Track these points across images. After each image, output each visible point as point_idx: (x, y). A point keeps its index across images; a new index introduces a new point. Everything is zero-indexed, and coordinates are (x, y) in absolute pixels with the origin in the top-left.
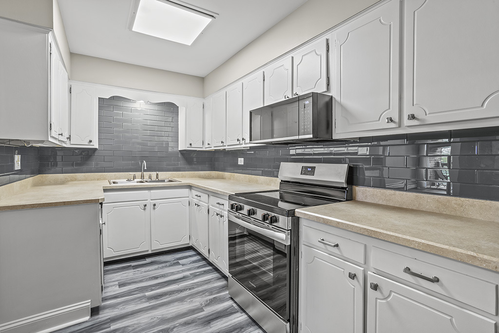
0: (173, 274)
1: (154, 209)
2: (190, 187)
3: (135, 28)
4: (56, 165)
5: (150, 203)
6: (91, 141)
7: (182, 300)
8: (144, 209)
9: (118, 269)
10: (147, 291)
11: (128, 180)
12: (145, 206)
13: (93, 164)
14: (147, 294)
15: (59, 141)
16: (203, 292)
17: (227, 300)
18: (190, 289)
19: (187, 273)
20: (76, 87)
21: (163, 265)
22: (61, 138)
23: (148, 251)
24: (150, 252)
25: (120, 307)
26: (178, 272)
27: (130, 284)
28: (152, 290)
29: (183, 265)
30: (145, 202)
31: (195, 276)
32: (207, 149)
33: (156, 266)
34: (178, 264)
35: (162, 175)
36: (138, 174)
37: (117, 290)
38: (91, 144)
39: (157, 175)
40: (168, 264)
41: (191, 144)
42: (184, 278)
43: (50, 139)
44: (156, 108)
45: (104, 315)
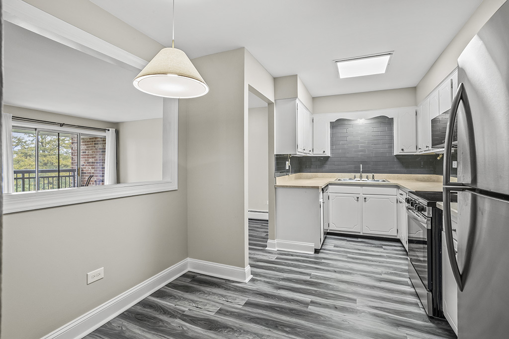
0: (373, 251)
1: (365, 201)
2: (398, 187)
3: (342, 76)
4: (310, 167)
5: (362, 197)
6: (324, 152)
7: (370, 265)
8: (358, 201)
9: (338, 239)
10: (349, 254)
11: (350, 179)
12: (358, 198)
13: (327, 167)
14: (349, 255)
15: (304, 153)
16: (389, 267)
17: (406, 277)
18: (380, 262)
19: (385, 255)
20: (317, 118)
21: (369, 245)
22: (304, 152)
23: (360, 233)
24: (361, 234)
25: (330, 255)
26: (378, 252)
27: (341, 247)
28: (353, 254)
29: (384, 249)
30: (358, 196)
31: (390, 257)
32: (420, 153)
33: (363, 244)
34: (382, 247)
35: (378, 176)
36: (358, 175)
37: (332, 248)
38: (325, 153)
39: (373, 176)
40: (373, 245)
41: (402, 150)
42: (380, 256)
43: (297, 153)
44: (373, 121)
45: (320, 255)
